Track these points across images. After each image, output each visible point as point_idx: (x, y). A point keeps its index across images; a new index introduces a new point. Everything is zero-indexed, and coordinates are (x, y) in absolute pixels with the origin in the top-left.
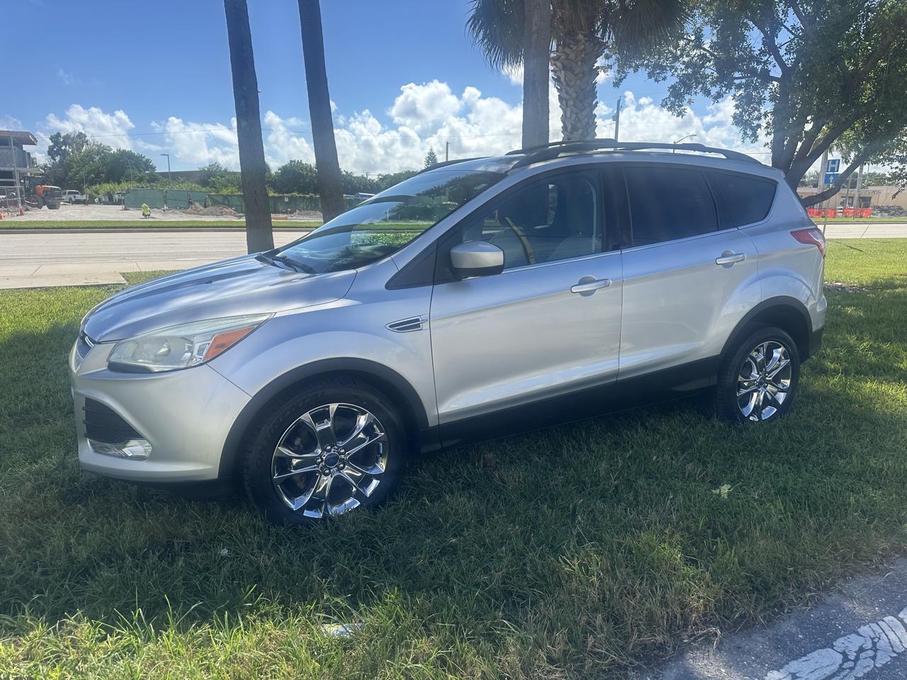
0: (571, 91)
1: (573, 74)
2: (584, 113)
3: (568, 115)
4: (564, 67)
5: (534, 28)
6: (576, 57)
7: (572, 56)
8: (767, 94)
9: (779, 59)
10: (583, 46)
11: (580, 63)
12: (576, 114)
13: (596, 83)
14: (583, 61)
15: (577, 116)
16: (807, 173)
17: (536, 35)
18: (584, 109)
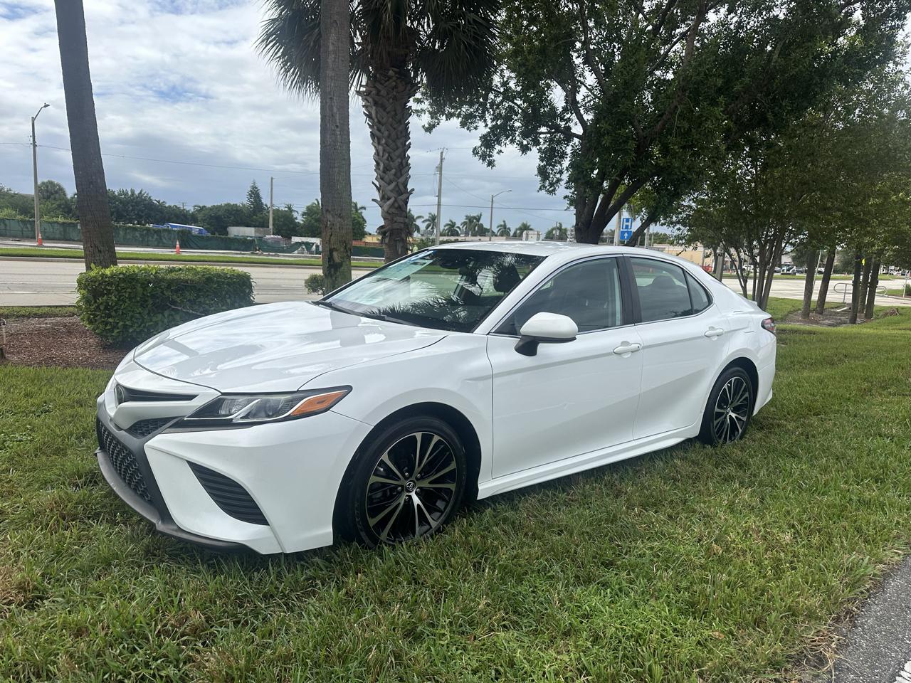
0: (383, 129)
1: (384, 110)
2: (397, 153)
3: (381, 154)
4: (376, 103)
5: (331, 48)
6: (388, 94)
7: (383, 92)
8: (569, 150)
9: (580, 117)
10: (394, 83)
11: (391, 100)
12: (389, 153)
13: (409, 123)
14: (395, 98)
15: (389, 155)
16: (604, 230)
17: (333, 56)
18: (397, 148)
